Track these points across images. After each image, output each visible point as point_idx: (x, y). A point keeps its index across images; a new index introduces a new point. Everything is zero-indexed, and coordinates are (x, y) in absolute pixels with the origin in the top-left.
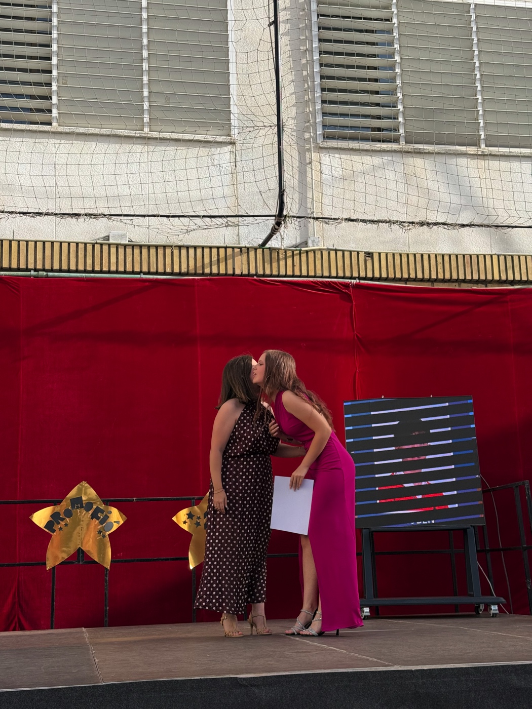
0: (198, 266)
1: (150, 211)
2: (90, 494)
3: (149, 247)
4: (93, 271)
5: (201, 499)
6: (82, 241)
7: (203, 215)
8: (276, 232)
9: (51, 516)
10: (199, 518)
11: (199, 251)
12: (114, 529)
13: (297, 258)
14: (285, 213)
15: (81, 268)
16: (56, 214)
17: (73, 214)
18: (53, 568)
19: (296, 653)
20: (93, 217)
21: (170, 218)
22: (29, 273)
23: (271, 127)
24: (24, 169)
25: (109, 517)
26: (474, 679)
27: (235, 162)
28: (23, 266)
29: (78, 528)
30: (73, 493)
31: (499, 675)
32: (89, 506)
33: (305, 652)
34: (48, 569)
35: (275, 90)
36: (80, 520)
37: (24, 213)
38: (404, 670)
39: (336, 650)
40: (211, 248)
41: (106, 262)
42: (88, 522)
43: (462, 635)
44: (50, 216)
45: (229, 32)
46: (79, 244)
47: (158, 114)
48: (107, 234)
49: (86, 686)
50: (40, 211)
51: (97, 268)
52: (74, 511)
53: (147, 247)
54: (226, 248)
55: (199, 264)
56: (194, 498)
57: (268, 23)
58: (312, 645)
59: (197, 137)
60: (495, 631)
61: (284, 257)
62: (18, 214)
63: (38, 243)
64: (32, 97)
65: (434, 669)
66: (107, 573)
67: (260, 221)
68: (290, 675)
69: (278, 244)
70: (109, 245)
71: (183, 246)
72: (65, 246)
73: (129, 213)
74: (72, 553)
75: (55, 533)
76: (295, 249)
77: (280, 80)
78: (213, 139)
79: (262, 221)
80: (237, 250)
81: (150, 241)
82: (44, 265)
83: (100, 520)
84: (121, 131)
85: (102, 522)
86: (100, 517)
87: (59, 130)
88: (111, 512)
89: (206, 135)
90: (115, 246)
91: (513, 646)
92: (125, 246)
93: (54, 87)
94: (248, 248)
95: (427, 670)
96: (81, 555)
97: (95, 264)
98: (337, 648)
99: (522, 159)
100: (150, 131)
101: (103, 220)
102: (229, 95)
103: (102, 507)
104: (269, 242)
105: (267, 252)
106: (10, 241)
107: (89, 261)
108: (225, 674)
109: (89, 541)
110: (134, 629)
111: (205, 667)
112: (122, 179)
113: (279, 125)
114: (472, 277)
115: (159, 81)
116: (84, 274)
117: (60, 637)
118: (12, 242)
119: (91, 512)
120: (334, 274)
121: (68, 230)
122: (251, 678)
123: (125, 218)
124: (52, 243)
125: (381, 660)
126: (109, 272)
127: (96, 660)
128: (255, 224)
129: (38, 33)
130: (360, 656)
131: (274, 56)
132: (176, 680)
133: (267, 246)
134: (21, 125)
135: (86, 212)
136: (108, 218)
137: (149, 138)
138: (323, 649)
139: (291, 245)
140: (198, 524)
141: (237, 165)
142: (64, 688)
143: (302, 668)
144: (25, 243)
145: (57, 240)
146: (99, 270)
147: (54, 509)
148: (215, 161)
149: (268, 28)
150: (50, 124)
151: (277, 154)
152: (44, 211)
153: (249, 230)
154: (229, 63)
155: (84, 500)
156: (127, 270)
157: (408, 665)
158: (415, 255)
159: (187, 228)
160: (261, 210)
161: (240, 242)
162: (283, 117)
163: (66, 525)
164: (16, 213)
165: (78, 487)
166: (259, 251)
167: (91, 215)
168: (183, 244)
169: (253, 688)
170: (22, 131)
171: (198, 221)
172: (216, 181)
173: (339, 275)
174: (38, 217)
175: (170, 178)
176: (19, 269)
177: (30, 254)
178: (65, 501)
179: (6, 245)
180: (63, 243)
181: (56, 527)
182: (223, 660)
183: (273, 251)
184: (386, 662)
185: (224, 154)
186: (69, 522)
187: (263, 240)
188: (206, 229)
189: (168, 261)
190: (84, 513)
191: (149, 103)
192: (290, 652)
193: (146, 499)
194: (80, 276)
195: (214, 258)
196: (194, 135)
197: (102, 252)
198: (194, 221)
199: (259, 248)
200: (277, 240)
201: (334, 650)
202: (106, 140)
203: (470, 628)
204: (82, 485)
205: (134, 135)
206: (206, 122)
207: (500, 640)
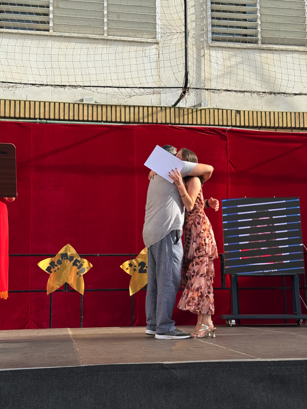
0: (136, 117)
1: (108, 84)
2: (72, 251)
3: (107, 106)
4: (74, 120)
5: (137, 255)
6: (67, 102)
7: (139, 87)
8: (183, 97)
9: (49, 264)
10: (135, 266)
11: (136, 109)
12: (86, 272)
13: (194, 114)
14: (188, 86)
15: (67, 118)
16: (52, 85)
17: (62, 85)
18: (51, 293)
19: (196, 348)
20: (74, 87)
21: (120, 89)
22: (36, 121)
23: (181, 33)
24: (33, 58)
25: (83, 265)
26: (305, 367)
27: (159, 54)
28: (32, 116)
29: (65, 271)
30: (62, 251)
32: (71, 258)
33: (201, 348)
34: (48, 294)
35: (184, 10)
36: (66, 266)
38: (264, 361)
39: (220, 347)
40: (143, 107)
41: (81, 115)
42: (71, 268)
43: (293, 338)
44: (49, 87)
46: (66, 104)
47: (114, 25)
48: (82, 98)
49: (73, 367)
50: (43, 83)
51: (76, 118)
52: (63, 261)
53: (105, 106)
54: (152, 107)
56: (133, 255)
58: (205, 343)
59: (136, 39)
61: (187, 113)
62: (30, 85)
63: (41, 102)
64: (38, 14)
65: (282, 361)
66: (82, 297)
67: (173, 91)
68: (195, 363)
70: (83, 105)
71: (127, 106)
72: (57, 105)
73: (95, 85)
74: (62, 285)
75: (52, 274)
76: (194, 108)
77: (187, 4)
78: (145, 41)
79: (174, 91)
80: (159, 109)
81: (107, 102)
82: (45, 116)
83: (78, 266)
84: (90, 35)
85: (79, 268)
86: (78, 265)
87: (54, 35)
88: (84, 262)
89: (142, 38)
90: (87, 105)
92: (93, 105)
93: (51, 8)
94: (166, 107)
95: (276, 361)
96: (67, 286)
97: (75, 116)
98: (220, 345)
100: (108, 36)
101: (80, 89)
102: (155, 13)
103: (79, 259)
104: (178, 104)
105: (177, 110)
106: (25, 101)
107: (71, 114)
108: (155, 361)
109: (71, 278)
110: (98, 330)
111: (142, 356)
113: (186, 32)
114: (300, 126)
115: (114, 4)
116: (68, 122)
118: (26, 102)
119: (72, 262)
120: (217, 123)
121: (59, 95)
122: (171, 364)
123: (93, 88)
124: (50, 103)
125: (248, 354)
126: (83, 121)
127: (78, 349)
128: (171, 92)
130: (235, 351)
132: (126, 364)
133: (177, 106)
134: (31, 31)
135: (69, 84)
136: (83, 88)
137: (107, 40)
138: (212, 346)
139: (191, 106)
140: (135, 270)
141: (160, 57)
142: (60, 368)
143: (202, 359)
144: (34, 102)
145: (52, 101)
146: (77, 119)
147: (51, 260)
148: (147, 54)
150: (48, 31)
151: (184, 50)
152: (45, 83)
153: (166, 96)
155: (69, 255)
156: (94, 120)
157: (266, 358)
158: (265, 112)
159: (129, 95)
160: (174, 84)
161: (161, 104)
162: (188, 27)
163: (58, 269)
164: (28, 84)
165: (65, 247)
166: (172, 109)
167: (73, 86)
168: (127, 104)
169: (173, 370)
170: (32, 35)
171: (136, 90)
172: (147, 66)
173: (220, 124)
174: (41, 87)
175: (120, 64)
176: (30, 118)
177: (37, 109)
178: (58, 256)
179: (22, 104)
180: (56, 103)
181: (52, 270)
182: (153, 352)
183: (181, 109)
184: (252, 355)
185: (152, 50)
186: (60, 267)
187: (174, 103)
188: (141, 95)
189: (118, 115)
190: (68, 262)
191: (107, 18)
192: (192, 348)
193: (104, 255)
194: (66, 123)
195: (145, 113)
196: (134, 38)
197: (79, 109)
198: (134, 90)
199: (172, 107)
200: (183, 103)
201: (219, 347)
202: (82, 40)
203: (296, 334)
204: (67, 246)
205: (98, 37)
206: (142, 30)
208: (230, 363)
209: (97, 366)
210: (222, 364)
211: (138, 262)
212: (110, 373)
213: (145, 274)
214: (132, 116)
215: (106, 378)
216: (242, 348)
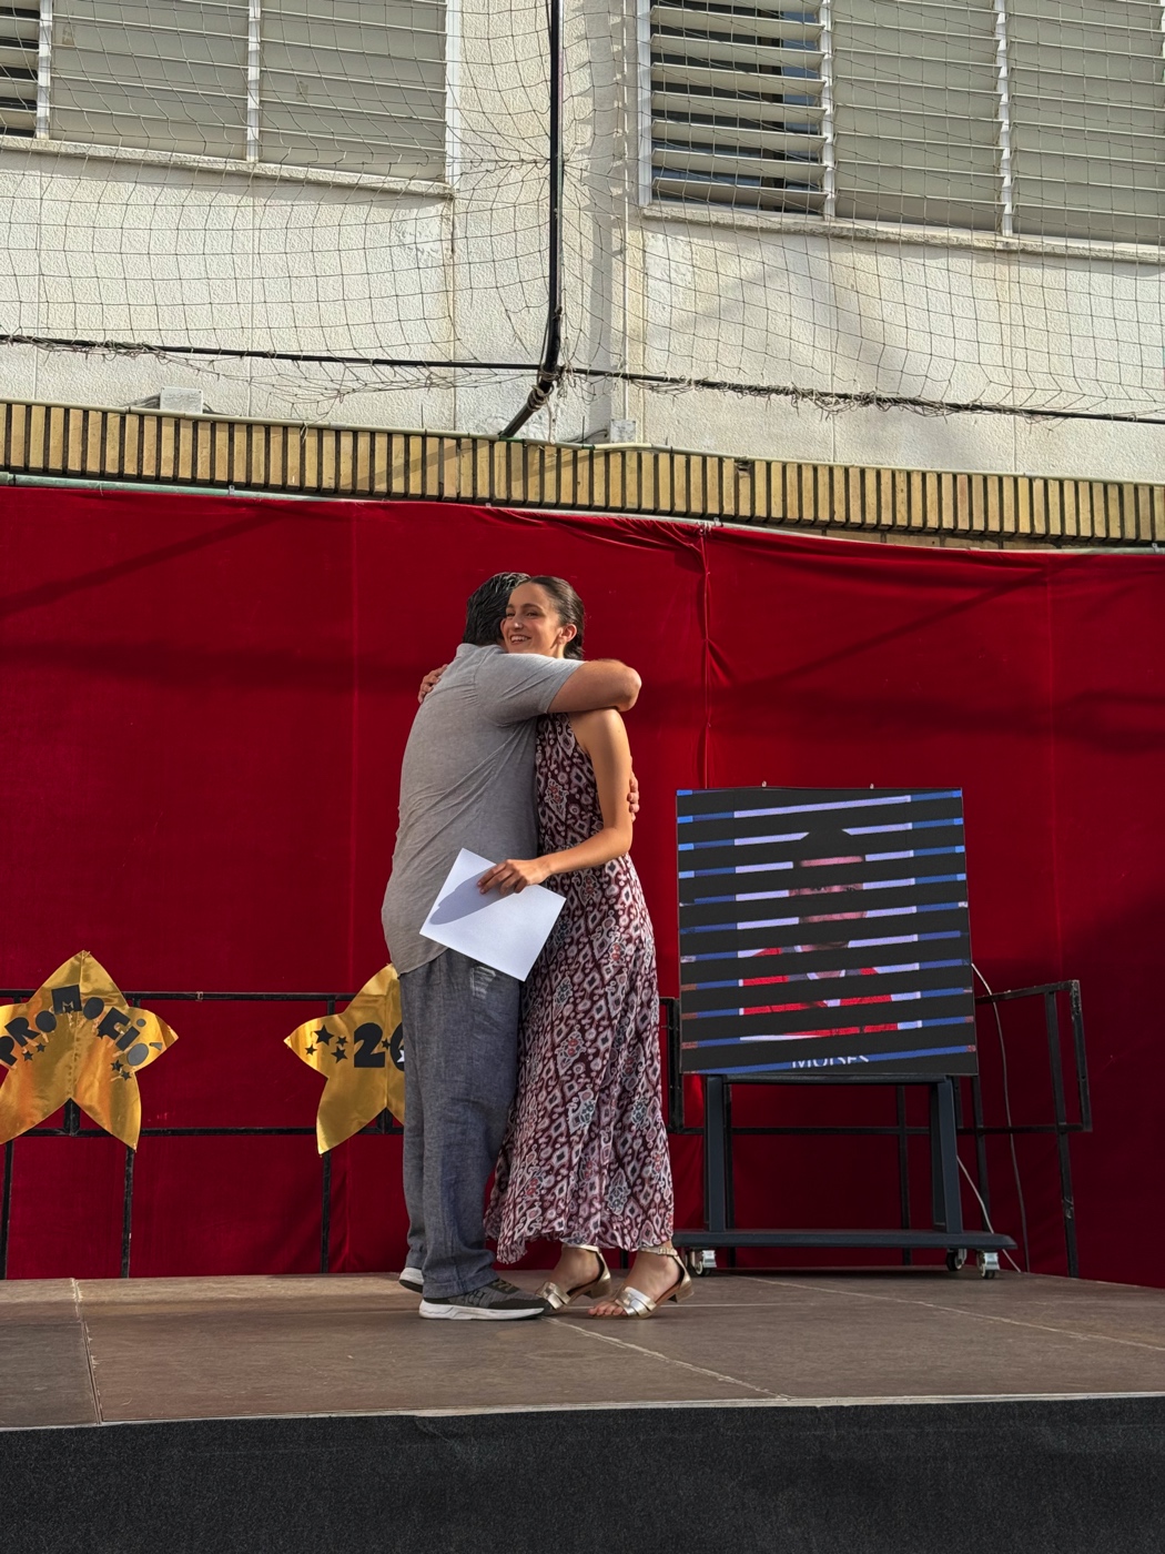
0: (359, 473)
1: (255, 345)
2: (96, 980)
3: (250, 426)
4: (121, 476)
5: (349, 1000)
6: (98, 406)
7: (375, 358)
8: (536, 403)
9: (8, 1026)
10: (342, 1041)
11: (364, 441)
12: (149, 1059)
13: (583, 467)
14: (560, 362)
15: (93, 466)
16: (37, 341)
17: (77, 343)
18: (9, 1143)
19: (551, 1356)
20: (123, 351)
21: (300, 362)
23: (535, 162)
25: (139, 1033)
26: (954, 1430)
27: (452, 240)
29: (67, 1054)
30: (57, 979)
31: (1011, 1422)
32: (94, 1006)
33: (571, 1356)
35: (549, 78)
36: (72, 1037)
38: (800, 1408)
39: (643, 1353)
40: (390, 434)
41: (150, 456)
42: (90, 1043)
43: (922, 1321)
44: (24, 345)
46: (90, 412)
47: (283, 124)
48: (153, 394)
49: (62, 1430)
50: (3, 332)
51: (130, 469)
52: (58, 1018)
53: (245, 427)
54: (424, 436)
55: (363, 470)
56: (333, 997)
58: (588, 1338)
59: (367, 180)
60: (994, 1314)
61: (555, 462)
65: (866, 1406)
66: (130, 1158)
67: (503, 378)
68: (538, 1413)
69: (543, 433)
70: (159, 418)
71: (328, 428)
72: (57, 415)
73: (207, 347)
74: (53, 1110)
75: (14, 1066)
76: (580, 445)
77: (560, 57)
78: (402, 186)
79: (510, 377)
81: (253, 413)
83: (118, 1039)
84: (193, 156)
85: (122, 1045)
86: (119, 1034)
87: (51, 149)
88: (142, 1023)
89: (388, 175)
90: (173, 420)
91: (1038, 1351)
92: (196, 422)
93: (44, 50)
94: (474, 440)
95: (848, 1407)
96: (72, 1116)
97: (126, 459)
98: (644, 1347)
99: (1093, 264)
100: (260, 161)
101: (146, 359)
102: (444, 87)
103: (125, 1009)
104: (523, 428)
105: (517, 450)
107: (112, 453)
108: (386, 1408)
109: (91, 1085)
110: (187, 1286)
111: (340, 1389)
112: (191, 267)
113: (553, 160)
114: (971, 526)
115: (284, 44)
116: (99, 482)
119: (98, 1020)
120: (665, 505)
121: (66, 379)
122: (447, 1417)
123: (198, 356)
124: (29, 407)
125: (744, 1381)
126: (157, 479)
127: (93, 1363)
128: (496, 382)
130: (697, 1369)
132: (272, 1420)
133: (518, 435)
135: (108, 338)
136: (157, 356)
137: (257, 177)
138: (612, 1349)
139: (571, 437)
140: (339, 1055)
141: (456, 249)
142: (11, 1433)
145: (39, 400)
146: (135, 473)
147: (15, 1011)
148: (407, 236)
150: (30, 133)
151: (548, 225)
152: (11, 331)
153: (479, 398)
154: (445, 12)
155: (84, 994)
156: (199, 476)
157: (808, 1397)
158: (847, 470)
159: (338, 387)
160: (507, 355)
161: (458, 424)
162: (564, 143)
163: (41, 1048)
165: (72, 963)
166: (500, 447)
167: (118, 346)
168: (327, 423)
169: (451, 1442)
171: (364, 372)
172: (408, 282)
173: (677, 508)
175: (302, 270)
178: (40, 995)
180: (52, 409)
181: (17, 1051)
182: (384, 1371)
183: (532, 447)
184: (757, 1385)
185: (427, 223)
186: (47, 1041)
187: (508, 423)
188: (380, 390)
189: (293, 461)
190: (82, 1023)
191: (260, 96)
192: (537, 1355)
193: (222, 996)
194: (89, 486)
195: (397, 457)
196: (359, 175)
197: (141, 432)
198: (354, 370)
199: (500, 440)
200: (541, 423)
201: (638, 1352)
202: (159, 175)
203: (940, 1304)
204: (79, 960)
205: (221, 167)
206: (389, 146)
207: (1009, 1338)
208: (672, 1413)
209: (155, 1425)
210: (641, 1417)
211: (355, 1023)
212: (208, 1455)
213: (378, 1071)
214: (346, 467)
215: (193, 1475)
216: (723, 1356)
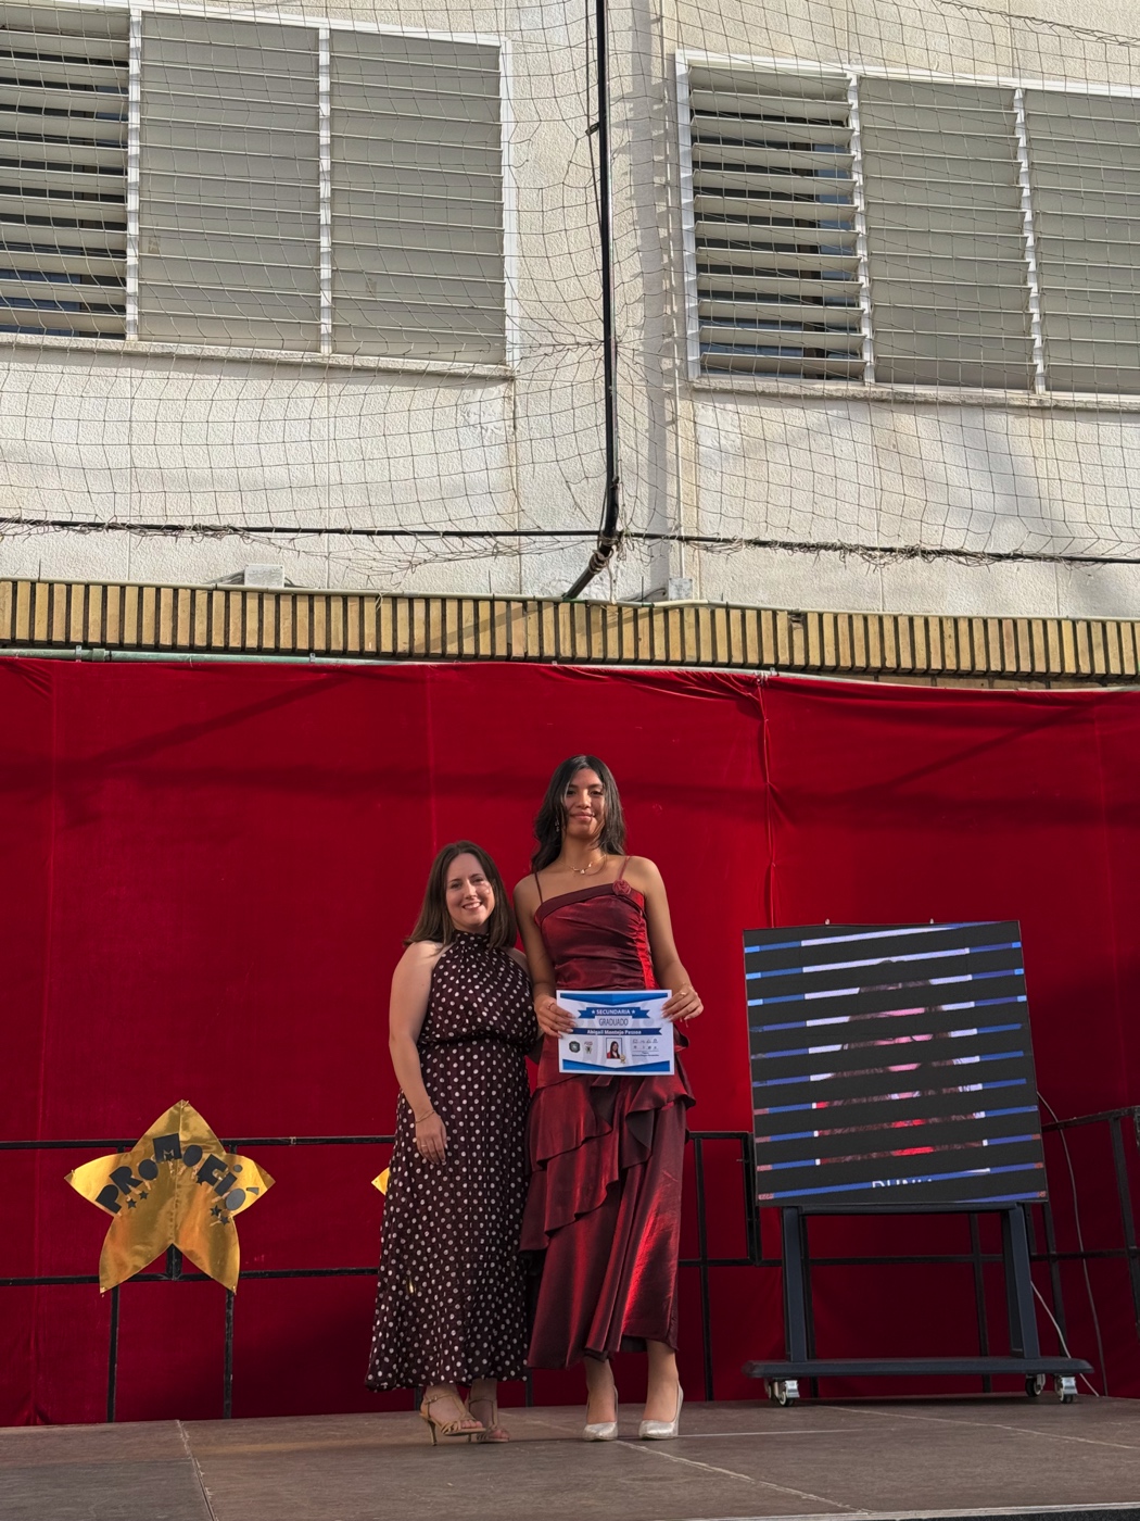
0: (432, 637)
1: (332, 522)
2: (195, 1129)
3: (328, 597)
4: (209, 649)
6: (186, 584)
7: (444, 530)
8: (600, 567)
9: (113, 1176)
11: (435, 607)
12: (247, 1204)
13: (643, 623)
14: (619, 527)
15: (183, 640)
16: (130, 527)
17: (168, 527)
18: (115, 1289)
19: (642, 1480)
20: (210, 533)
21: (375, 537)
22: (70, 652)
23: (590, 344)
25: (236, 1179)
27: (514, 419)
28: (58, 636)
29: (171, 1200)
30: (159, 1127)
32: (193, 1153)
33: (661, 1479)
34: (102, 1290)
35: (600, 267)
36: (173, 1185)
37: (63, 525)
39: (729, 1475)
40: (460, 600)
41: (236, 629)
42: (190, 1189)
43: (1000, 1442)
44: (118, 531)
45: (504, 146)
46: (180, 590)
47: (353, 318)
48: (239, 570)
50: (98, 521)
51: (218, 642)
52: (160, 1166)
53: (324, 598)
54: (492, 600)
55: (435, 633)
57: (586, 128)
58: (677, 1463)
59: (435, 366)
60: (1068, 1434)
61: (617, 620)
62: (51, 527)
63: (91, 587)
64: (83, 279)
66: (230, 1301)
67: (566, 544)
69: (604, 593)
70: (244, 593)
71: (402, 597)
72: (149, 594)
73: (287, 526)
74: (156, 1255)
75: (119, 1213)
76: (640, 604)
77: (611, 247)
78: (467, 371)
79: (571, 544)
80: (515, 606)
81: (331, 584)
82: (103, 634)
83: (217, 1184)
84: (272, 351)
85: (220, 1190)
86: (217, 1179)
87: (140, 349)
88: (240, 1168)
89: (453, 361)
90: (257, 594)
91: (1111, 1467)
92: (278, 595)
93: (132, 259)
94: (540, 602)
96: (174, 1261)
97: (214, 632)
98: (729, 1468)
99: (1126, 416)
100: (334, 352)
101: (232, 540)
102: (503, 278)
103: (222, 1156)
104: (586, 590)
105: (580, 610)
106: (33, 584)
107: (201, 628)
109: (193, 1228)
110: (288, 1424)
111: (444, 1512)
112: (272, 454)
113: (607, 342)
114: (1018, 668)
115: (356, 247)
116: (188, 655)
117: (128, 1441)
118: (37, 585)
119: (197, 1167)
120: (722, 657)
121: (157, 560)
123: (279, 535)
124: (123, 587)
125: (826, 1498)
126: (243, 650)
127: (208, 1492)
128: (556, 550)
129: (98, 145)
130: (782, 1489)
131: (599, 198)
133: (581, 596)
134: (59, 337)
135: (196, 522)
136: (242, 536)
137: (332, 367)
138: (698, 1473)
139: (630, 595)
141: (518, 426)
143: (657, 1516)
144: (64, 587)
145: (132, 581)
146: (222, 645)
147: (117, 1161)
148: (472, 415)
149: (587, 138)
150: (122, 336)
151: (604, 402)
152: (106, 519)
153: (543, 563)
154: (501, 210)
155: (185, 1142)
156: (282, 646)
157: (886, 1510)
158: (896, 619)
159: (410, 558)
160: (566, 522)
161: (524, 588)
162: (617, 324)
163: (143, 1195)
164: (46, 523)
165: (171, 1112)
166: (564, 608)
167: (206, 528)
168: (401, 592)
170: (62, 350)
171: (435, 544)
172: (474, 460)
173: (734, 660)
174: (93, 533)
175: (375, 451)
176: (50, 644)
177: (75, 612)
178: (144, 1143)
179: (24, 591)
180: (145, 589)
181: (123, 1200)
182: (483, 1496)
183: (594, 607)
184: (837, 1499)
185: (490, 403)
186: (149, 1188)
187: (571, 586)
188: (450, 560)
189: (370, 630)
190: (182, 1170)
191: (333, 294)
192: (628, 1480)
193: (316, 1140)
194: (181, 659)
195: (467, 621)
196: (427, 362)
197: (227, 607)
198: (424, 543)
199: (564, 602)
200: (602, 585)
201: (725, 1475)
202: (243, 369)
203: (1018, 1427)
204: (178, 1109)
205: (298, 360)
206: (453, 334)
207: (1083, 1455)
216: (807, 1477)
